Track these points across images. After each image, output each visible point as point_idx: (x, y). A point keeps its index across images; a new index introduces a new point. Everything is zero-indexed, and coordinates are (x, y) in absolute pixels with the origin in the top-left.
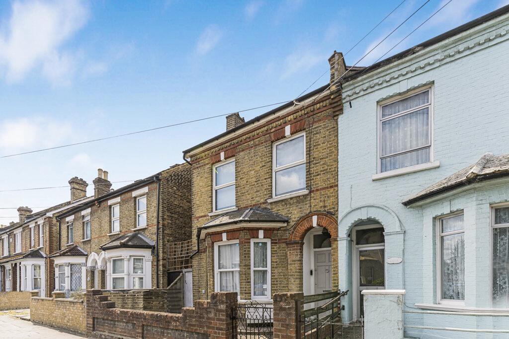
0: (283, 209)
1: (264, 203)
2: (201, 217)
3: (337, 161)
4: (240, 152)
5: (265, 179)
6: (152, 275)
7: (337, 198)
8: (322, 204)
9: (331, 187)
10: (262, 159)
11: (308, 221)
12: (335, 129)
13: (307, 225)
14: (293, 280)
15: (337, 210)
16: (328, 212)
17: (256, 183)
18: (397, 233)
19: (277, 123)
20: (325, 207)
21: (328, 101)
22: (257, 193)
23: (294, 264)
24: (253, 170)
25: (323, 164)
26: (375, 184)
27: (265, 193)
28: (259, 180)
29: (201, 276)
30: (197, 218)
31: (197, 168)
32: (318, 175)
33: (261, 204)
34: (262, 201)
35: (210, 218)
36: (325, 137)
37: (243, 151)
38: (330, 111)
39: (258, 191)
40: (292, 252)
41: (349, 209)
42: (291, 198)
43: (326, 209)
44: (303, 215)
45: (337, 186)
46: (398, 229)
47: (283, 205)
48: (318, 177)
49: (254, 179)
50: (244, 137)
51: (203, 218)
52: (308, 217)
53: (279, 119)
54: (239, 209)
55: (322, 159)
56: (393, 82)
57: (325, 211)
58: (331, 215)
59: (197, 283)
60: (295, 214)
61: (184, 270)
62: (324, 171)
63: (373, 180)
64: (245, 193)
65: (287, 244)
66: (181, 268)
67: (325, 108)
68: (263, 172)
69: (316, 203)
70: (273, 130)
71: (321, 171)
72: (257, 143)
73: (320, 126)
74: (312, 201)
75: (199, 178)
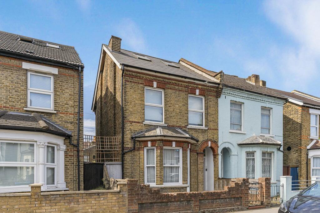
0: (195, 134)
1: (184, 127)
2: (135, 122)
3: (218, 118)
4: (168, 88)
5: (185, 113)
6: (66, 165)
7: (218, 135)
8: (212, 136)
9: (216, 130)
10: (183, 100)
11: (206, 143)
12: (217, 103)
13: (206, 145)
14: (200, 173)
15: (218, 141)
16: (215, 141)
17: (179, 113)
18: (236, 155)
19: (193, 85)
20: (213, 138)
21: (216, 89)
22: (180, 120)
23: (201, 164)
24: (178, 104)
25: (213, 118)
26: (230, 134)
27: (185, 121)
28: (181, 113)
29: (134, 169)
30: (130, 121)
31: (131, 82)
32: (211, 122)
33: (182, 127)
34: (183, 125)
35: (143, 125)
36: (213, 105)
37: (171, 89)
38: (215, 94)
39: (180, 119)
40: (200, 158)
41: (222, 142)
42: (199, 129)
43: (214, 139)
44: (204, 140)
45: (218, 130)
46: (236, 154)
47: (195, 131)
48: (211, 123)
49: (178, 111)
50: (173, 82)
51: (137, 124)
52: (207, 141)
53: (194, 83)
54: (168, 126)
55: (212, 115)
56: (235, 96)
57: (213, 140)
58: (215, 142)
59: (130, 174)
60: (201, 138)
61: (106, 163)
62: (213, 121)
63: (230, 132)
64: (172, 116)
65: (197, 154)
66: (103, 161)
67: (213, 91)
68: (184, 108)
69: (210, 135)
70: (191, 87)
71: (212, 120)
72: (180, 89)
73: (212, 99)
74: (208, 134)
75: (132, 90)
